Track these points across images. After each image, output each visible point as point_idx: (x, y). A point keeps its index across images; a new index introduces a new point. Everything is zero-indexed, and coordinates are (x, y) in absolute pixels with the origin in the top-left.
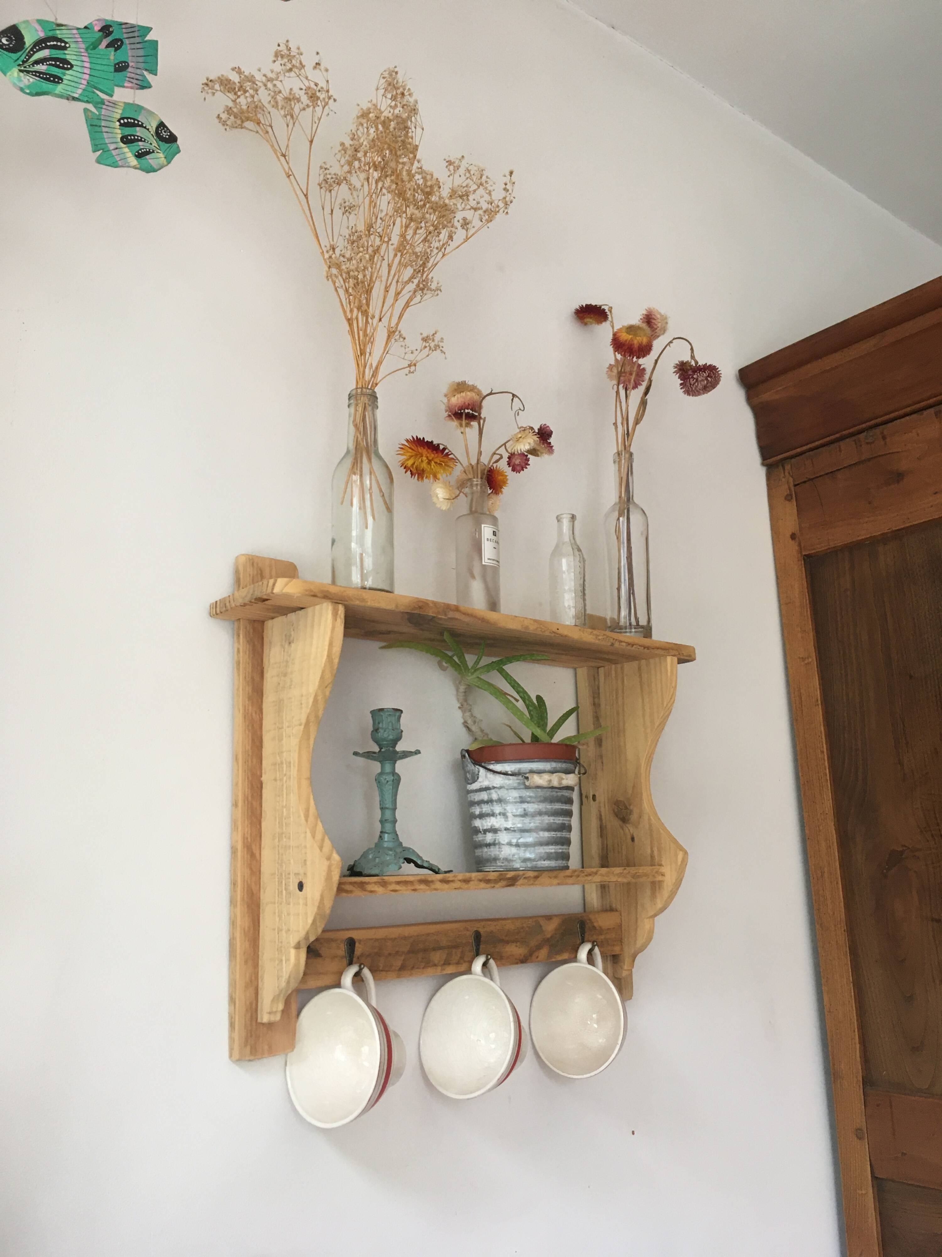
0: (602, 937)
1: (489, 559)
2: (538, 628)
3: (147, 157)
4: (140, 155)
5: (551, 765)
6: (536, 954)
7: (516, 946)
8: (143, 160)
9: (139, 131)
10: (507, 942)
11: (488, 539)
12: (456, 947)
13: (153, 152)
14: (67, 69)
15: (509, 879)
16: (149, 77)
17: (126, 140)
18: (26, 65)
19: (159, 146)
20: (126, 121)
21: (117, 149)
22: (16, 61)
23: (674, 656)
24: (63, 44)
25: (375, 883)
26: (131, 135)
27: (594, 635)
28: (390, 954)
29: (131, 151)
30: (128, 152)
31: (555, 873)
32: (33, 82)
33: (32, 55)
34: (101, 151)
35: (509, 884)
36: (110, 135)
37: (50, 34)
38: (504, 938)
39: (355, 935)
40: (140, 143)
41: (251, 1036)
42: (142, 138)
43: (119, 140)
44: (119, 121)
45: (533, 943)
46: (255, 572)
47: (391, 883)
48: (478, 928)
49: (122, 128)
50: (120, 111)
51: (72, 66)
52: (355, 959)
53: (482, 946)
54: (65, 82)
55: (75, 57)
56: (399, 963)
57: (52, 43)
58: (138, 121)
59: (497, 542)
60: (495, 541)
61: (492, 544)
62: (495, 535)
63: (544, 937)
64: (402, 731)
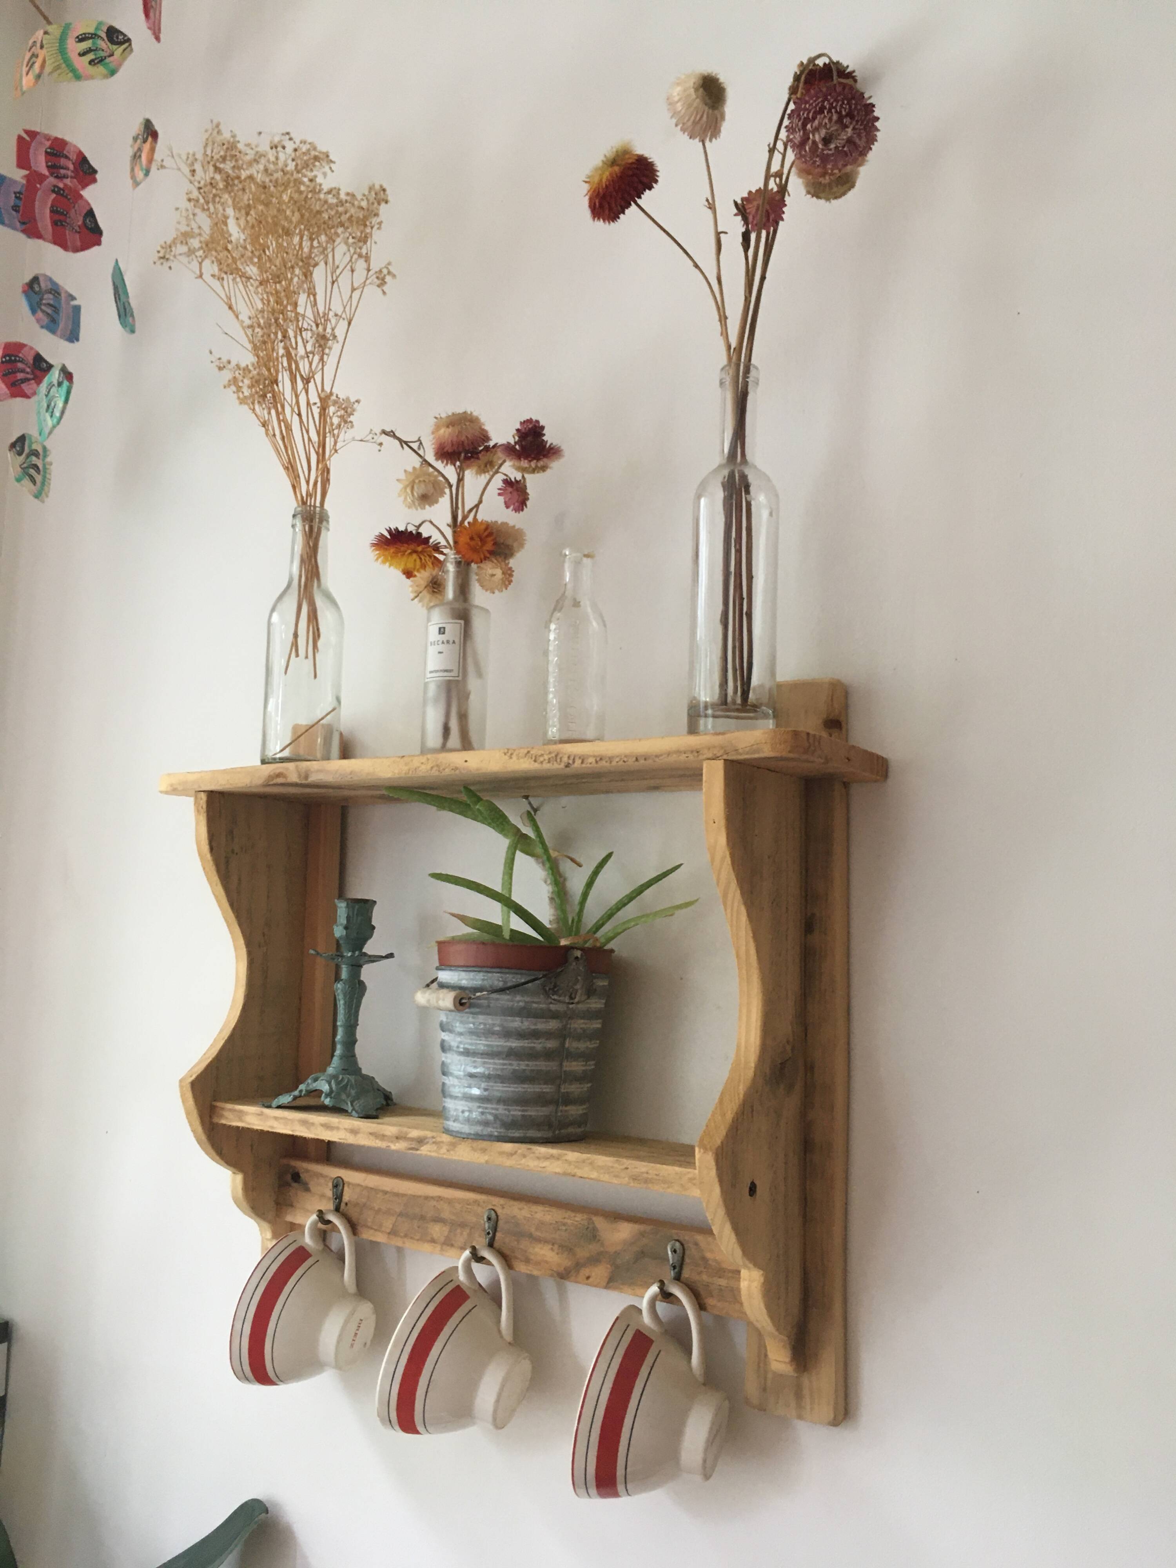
0: (722, 1282)
1: (431, 672)
5: (459, 976)
6: (585, 1272)
7: (552, 1249)
10: (538, 1240)
11: (431, 644)
12: (463, 1225)
15: (412, 1139)
28: (379, 1210)
38: (533, 1230)
45: (583, 1253)
48: (494, 1205)
52: (343, 1206)
53: (499, 1235)
56: (391, 1226)
59: (448, 642)
60: (443, 643)
61: (441, 647)
62: (444, 633)
63: (602, 1249)
64: (374, 928)
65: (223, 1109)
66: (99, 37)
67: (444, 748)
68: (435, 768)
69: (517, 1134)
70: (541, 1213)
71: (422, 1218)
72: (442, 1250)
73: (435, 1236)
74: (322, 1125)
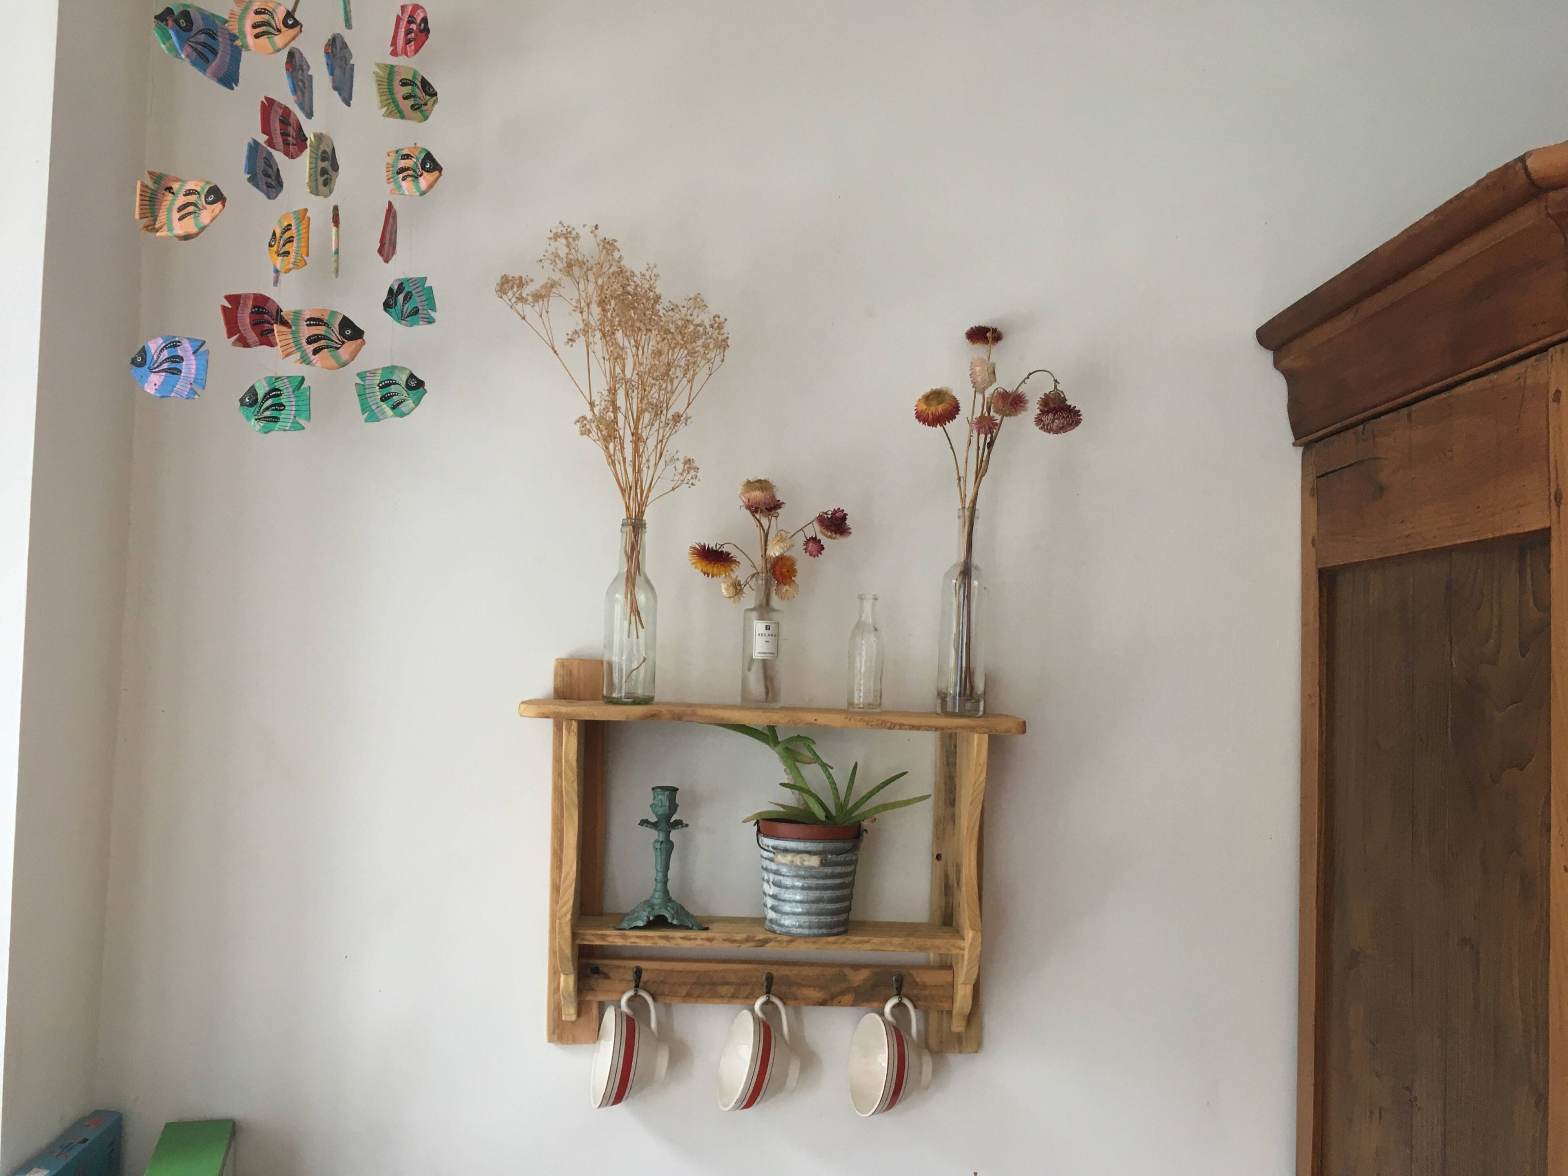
0: (927, 992)
1: (759, 653)
2: (789, 721)
3: (400, 406)
4: (394, 407)
6: (839, 999)
7: (814, 990)
8: (396, 410)
9: (393, 389)
10: (804, 986)
11: (759, 635)
12: (746, 984)
13: (404, 401)
14: (282, 410)
16: (432, 314)
17: (384, 399)
18: (259, 414)
19: (408, 395)
20: (383, 383)
21: (378, 407)
22: (253, 413)
23: (984, 733)
24: (279, 392)
25: (616, 936)
26: (387, 394)
27: (864, 721)
28: (676, 983)
29: (388, 406)
30: (386, 407)
31: (815, 939)
32: (263, 426)
33: (262, 406)
34: (368, 412)
35: (759, 944)
36: (373, 398)
37: (272, 387)
38: (800, 982)
39: (643, 964)
40: (394, 397)
41: (558, 1027)
42: (395, 393)
43: (379, 400)
44: (378, 385)
45: (837, 989)
46: (566, 673)
47: (630, 937)
48: (771, 970)
49: (381, 390)
50: (379, 378)
51: (285, 407)
52: (641, 984)
53: (773, 988)
54: (281, 420)
55: (286, 400)
56: (684, 992)
57: (273, 393)
58: (393, 380)
59: (772, 635)
60: (769, 635)
61: (764, 639)
62: (769, 629)
63: (849, 985)
64: (677, 805)
65: (584, 934)
66: (416, 85)
67: (766, 701)
68: (791, 722)
69: (835, 931)
70: (806, 971)
71: (713, 984)
72: (729, 1001)
73: (723, 994)
74: (682, 938)
